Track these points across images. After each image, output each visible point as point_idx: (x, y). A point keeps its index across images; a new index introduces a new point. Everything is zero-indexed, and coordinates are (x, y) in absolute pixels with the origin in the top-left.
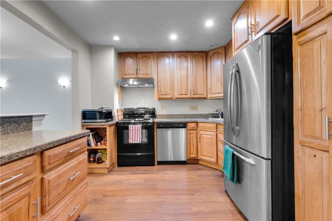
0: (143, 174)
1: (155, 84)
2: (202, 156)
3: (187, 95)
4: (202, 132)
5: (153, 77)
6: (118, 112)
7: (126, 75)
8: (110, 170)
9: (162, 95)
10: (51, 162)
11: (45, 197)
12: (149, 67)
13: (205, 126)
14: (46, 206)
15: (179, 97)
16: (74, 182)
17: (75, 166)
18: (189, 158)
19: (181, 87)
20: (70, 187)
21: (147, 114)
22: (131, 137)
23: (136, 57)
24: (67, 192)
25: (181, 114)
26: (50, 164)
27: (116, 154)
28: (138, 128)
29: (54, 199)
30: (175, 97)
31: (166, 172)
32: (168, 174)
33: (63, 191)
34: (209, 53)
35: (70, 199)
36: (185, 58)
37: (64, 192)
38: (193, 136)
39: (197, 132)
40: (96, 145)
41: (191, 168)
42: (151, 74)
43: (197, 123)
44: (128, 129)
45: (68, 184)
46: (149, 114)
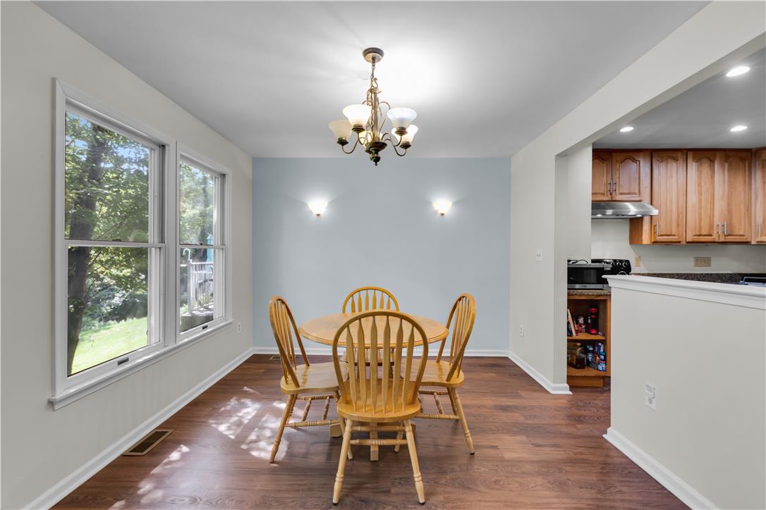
5: (642, 199)
12: (635, 178)
15: (696, 240)
19: (700, 220)
23: (610, 159)
30: (687, 240)
36: (709, 162)
42: (639, 193)
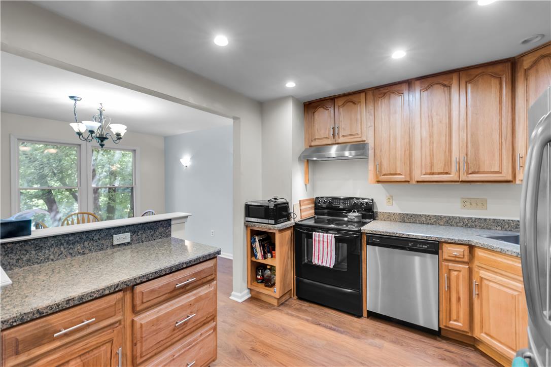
0: (331, 329)
1: (371, 152)
2: (483, 335)
3: (447, 173)
4: (483, 273)
5: (364, 139)
6: (300, 206)
7: (315, 140)
8: (282, 303)
9: (384, 175)
10: (144, 301)
11: (136, 345)
12: (357, 120)
13: (495, 261)
14: (136, 357)
15: (427, 180)
16: (186, 326)
17: (190, 305)
18: (445, 326)
19: (432, 156)
20: (178, 334)
21: (354, 212)
22: (317, 254)
23: (333, 106)
24: (175, 340)
25: (435, 216)
26: (143, 303)
27: (295, 276)
28: (327, 239)
29: (149, 349)
30: (416, 180)
31: (377, 341)
32: (380, 347)
33: (166, 339)
34: (523, 60)
35: (180, 350)
37: (168, 340)
38: (458, 277)
39: (470, 271)
40: (265, 257)
41: (448, 354)
42: (361, 134)
43: (472, 248)
44: (312, 239)
45: (174, 330)
46: (358, 212)
